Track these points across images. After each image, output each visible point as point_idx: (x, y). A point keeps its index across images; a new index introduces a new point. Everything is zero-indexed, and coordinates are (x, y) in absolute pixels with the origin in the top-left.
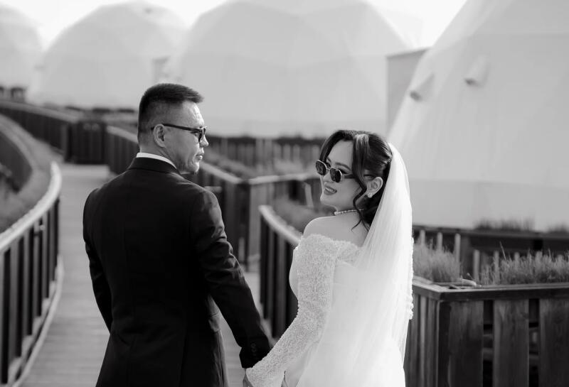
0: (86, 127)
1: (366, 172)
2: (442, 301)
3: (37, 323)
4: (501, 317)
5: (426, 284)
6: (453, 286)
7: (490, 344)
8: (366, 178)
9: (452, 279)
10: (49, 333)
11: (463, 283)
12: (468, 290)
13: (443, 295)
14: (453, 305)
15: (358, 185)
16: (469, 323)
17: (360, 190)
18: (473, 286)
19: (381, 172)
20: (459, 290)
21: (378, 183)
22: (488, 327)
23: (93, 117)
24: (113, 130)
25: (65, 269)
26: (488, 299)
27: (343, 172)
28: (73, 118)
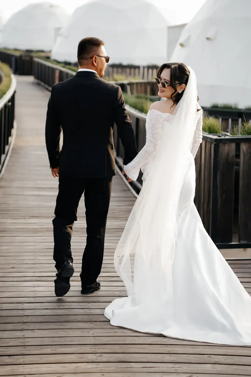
0: (24, 58)
1: (177, 82)
2: (215, 143)
3: (7, 148)
4: (244, 151)
5: (205, 134)
6: (220, 135)
7: (238, 164)
8: (178, 85)
9: (218, 132)
10: (12, 153)
11: (223, 134)
12: (227, 137)
13: (216, 139)
14: (221, 145)
15: (173, 89)
16: (228, 154)
17: (174, 91)
18: (229, 136)
19: (184, 82)
20: (223, 137)
21: (183, 87)
22: (238, 156)
23: (27, 54)
24: (36, 60)
25: (17, 123)
26: (238, 142)
27: (167, 83)
28: (17, 54)
